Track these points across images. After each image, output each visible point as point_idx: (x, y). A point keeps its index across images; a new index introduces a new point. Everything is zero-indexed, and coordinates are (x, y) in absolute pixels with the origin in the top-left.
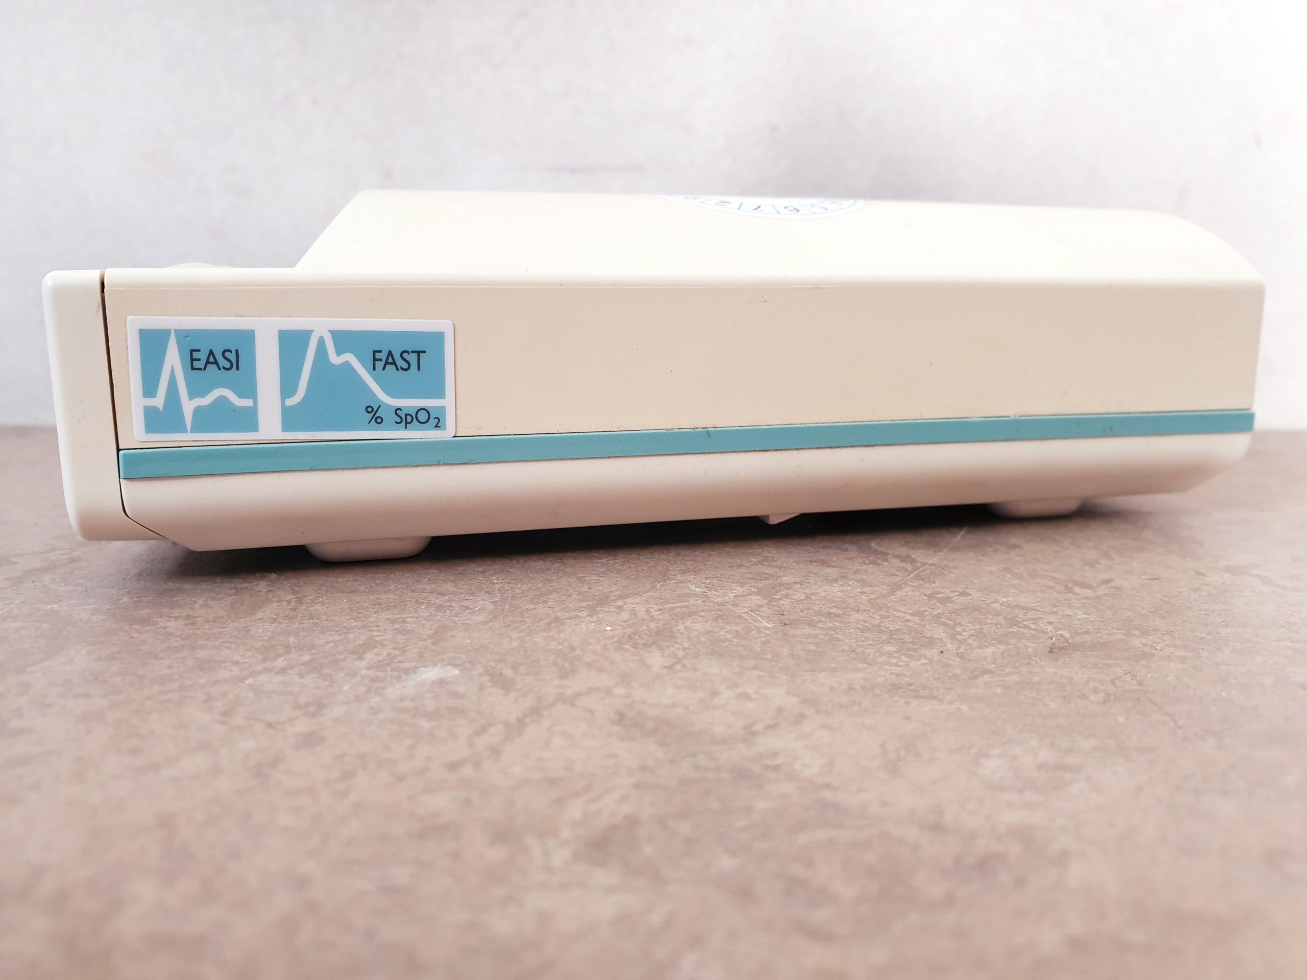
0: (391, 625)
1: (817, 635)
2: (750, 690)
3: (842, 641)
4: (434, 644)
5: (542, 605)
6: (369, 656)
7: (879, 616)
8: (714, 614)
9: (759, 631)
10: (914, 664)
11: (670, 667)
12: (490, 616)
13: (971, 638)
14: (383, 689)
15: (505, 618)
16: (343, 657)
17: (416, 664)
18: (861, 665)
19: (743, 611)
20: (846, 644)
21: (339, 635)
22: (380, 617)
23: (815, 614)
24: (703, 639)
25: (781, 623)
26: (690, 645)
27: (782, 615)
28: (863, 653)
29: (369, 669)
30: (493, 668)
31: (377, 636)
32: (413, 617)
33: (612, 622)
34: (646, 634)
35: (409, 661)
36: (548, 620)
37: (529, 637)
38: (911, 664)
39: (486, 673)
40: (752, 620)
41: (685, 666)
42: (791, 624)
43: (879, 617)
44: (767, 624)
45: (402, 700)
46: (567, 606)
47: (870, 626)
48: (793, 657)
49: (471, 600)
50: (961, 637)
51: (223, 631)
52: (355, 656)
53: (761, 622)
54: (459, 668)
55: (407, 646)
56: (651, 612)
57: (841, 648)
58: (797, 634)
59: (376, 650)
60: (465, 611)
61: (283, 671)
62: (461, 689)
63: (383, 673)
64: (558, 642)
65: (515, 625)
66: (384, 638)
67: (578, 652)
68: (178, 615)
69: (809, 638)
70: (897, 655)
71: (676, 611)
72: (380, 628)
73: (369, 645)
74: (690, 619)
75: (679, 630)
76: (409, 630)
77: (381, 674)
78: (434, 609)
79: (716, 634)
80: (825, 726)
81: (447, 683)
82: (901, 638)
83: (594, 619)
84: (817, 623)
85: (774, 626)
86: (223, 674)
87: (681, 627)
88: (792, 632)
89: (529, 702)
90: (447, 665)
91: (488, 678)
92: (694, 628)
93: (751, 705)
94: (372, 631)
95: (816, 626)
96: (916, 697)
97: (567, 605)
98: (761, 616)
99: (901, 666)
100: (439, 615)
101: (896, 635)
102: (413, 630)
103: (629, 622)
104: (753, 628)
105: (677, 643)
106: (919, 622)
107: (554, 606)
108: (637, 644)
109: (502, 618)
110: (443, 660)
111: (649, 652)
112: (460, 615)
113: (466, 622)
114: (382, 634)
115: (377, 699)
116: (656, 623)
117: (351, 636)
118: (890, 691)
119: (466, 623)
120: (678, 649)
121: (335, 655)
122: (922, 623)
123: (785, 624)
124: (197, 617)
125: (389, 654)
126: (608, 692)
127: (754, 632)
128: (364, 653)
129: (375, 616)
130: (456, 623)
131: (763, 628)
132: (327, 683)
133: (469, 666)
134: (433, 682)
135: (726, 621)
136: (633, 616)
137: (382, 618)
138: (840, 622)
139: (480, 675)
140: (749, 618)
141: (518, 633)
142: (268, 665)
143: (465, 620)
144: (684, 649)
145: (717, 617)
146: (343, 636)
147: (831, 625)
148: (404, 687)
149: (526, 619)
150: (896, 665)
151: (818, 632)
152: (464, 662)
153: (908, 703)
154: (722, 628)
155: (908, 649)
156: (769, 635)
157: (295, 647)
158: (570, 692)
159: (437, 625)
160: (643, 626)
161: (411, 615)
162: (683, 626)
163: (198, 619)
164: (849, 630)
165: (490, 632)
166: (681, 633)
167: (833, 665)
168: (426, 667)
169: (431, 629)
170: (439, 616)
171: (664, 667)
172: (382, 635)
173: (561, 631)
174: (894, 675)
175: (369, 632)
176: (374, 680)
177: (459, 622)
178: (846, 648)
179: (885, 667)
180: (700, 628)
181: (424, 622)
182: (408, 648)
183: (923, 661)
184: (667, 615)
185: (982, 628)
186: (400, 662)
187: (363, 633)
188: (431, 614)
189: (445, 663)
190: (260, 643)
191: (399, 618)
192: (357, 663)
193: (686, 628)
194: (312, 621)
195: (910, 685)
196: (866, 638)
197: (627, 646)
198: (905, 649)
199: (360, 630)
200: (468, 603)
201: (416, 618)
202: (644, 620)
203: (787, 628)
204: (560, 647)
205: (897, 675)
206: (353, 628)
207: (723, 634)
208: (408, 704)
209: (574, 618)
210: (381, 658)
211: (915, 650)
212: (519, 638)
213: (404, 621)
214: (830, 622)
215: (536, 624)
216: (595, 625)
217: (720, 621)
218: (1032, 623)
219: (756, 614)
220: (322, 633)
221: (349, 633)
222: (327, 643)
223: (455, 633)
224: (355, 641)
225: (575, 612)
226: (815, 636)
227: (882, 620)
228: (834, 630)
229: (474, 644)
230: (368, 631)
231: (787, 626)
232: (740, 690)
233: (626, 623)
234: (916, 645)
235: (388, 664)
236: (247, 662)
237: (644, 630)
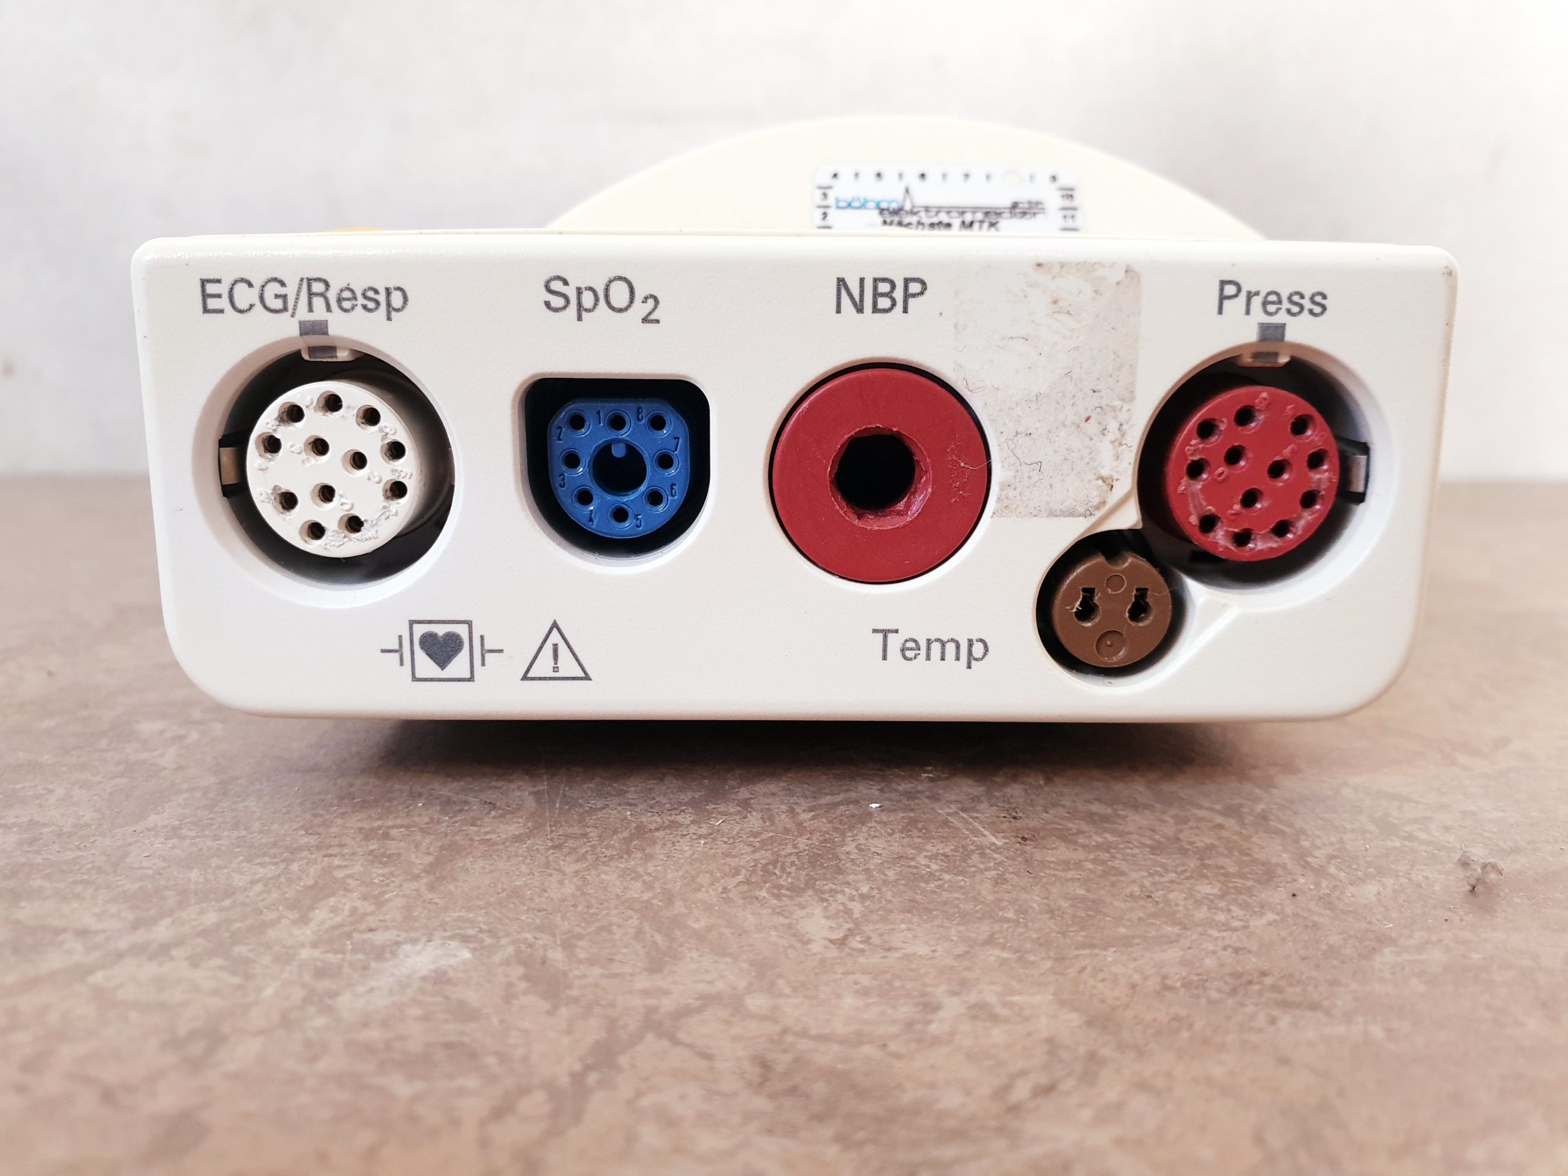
0: (364, 843)
1: (1081, 861)
2: (990, 995)
3: (1125, 874)
4: (431, 888)
5: (616, 800)
6: (320, 914)
7: (1172, 817)
8: (903, 818)
9: (983, 855)
10: (1256, 923)
11: (842, 943)
12: (530, 824)
13: (1332, 862)
14: (334, 995)
15: (554, 828)
16: (273, 915)
17: (398, 936)
18: (1170, 930)
19: (950, 811)
20: (1134, 882)
21: (275, 864)
22: (348, 825)
23: (1067, 815)
24: (891, 874)
25: (1017, 837)
26: (872, 888)
27: (1015, 818)
28: (1167, 902)
29: (315, 945)
30: (530, 946)
31: (339, 867)
32: (402, 826)
33: (733, 837)
34: (793, 863)
35: (387, 929)
36: (626, 834)
37: (593, 872)
38: (1252, 924)
39: (520, 959)
40: (967, 830)
41: (867, 940)
42: (1033, 839)
43: (1172, 821)
44: (993, 839)
45: (365, 1025)
46: (657, 802)
47: (1163, 840)
48: (1051, 912)
49: (500, 788)
50: (1315, 860)
51: (79, 857)
52: (293, 915)
53: (984, 835)
54: (472, 946)
55: (385, 892)
56: (798, 813)
57: (1128, 891)
58: (1048, 861)
59: (332, 901)
60: (489, 813)
61: (164, 950)
62: (472, 997)
63: (339, 956)
64: (644, 882)
65: (570, 843)
66: (349, 872)
67: (679, 907)
68: (13, 820)
69: (1070, 869)
70: (1222, 904)
71: (838, 813)
72: (346, 851)
73: (321, 890)
74: (865, 829)
75: (848, 853)
76: (393, 854)
77: (333, 958)
78: (438, 808)
79: (913, 863)
80: (1142, 1086)
81: (449, 982)
82: (1220, 864)
83: (704, 831)
84: (1074, 834)
85: (1006, 843)
86: (54, 961)
87: (850, 847)
88: (1038, 855)
89: (593, 1031)
90: (452, 938)
91: (520, 970)
92: (873, 849)
93: (998, 1035)
94: (331, 855)
95: (1076, 843)
96: (1286, 1005)
97: (657, 799)
98: (981, 823)
99: (1236, 930)
100: (444, 821)
101: (1209, 858)
102: (399, 855)
103: (764, 836)
104: (972, 847)
105: (848, 883)
106: (1237, 828)
107: (636, 802)
108: (779, 887)
109: (549, 829)
110: (444, 926)
111: (802, 907)
112: (479, 823)
113: (488, 837)
114: (345, 863)
115: (320, 1022)
116: (808, 839)
117: (295, 867)
118: (1234, 991)
119: (489, 840)
120: (852, 899)
121: (261, 913)
122: (1245, 832)
123: (1024, 839)
124: (45, 825)
125: (354, 910)
126: (735, 1003)
127: (975, 858)
128: (312, 908)
129: (340, 821)
130: (471, 840)
131: (989, 848)
132: (237, 980)
133: (488, 941)
134: (423, 979)
135: (925, 834)
136: (768, 823)
137: (352, 828)
138: (1113, 832)
139: (507, 963)
140: (961, 825)
141: (578, 860)
142: (141, 936)
143: (487, 833)
144: (863, 897)
145: (908, 824)
146: (282, 866)
147: (1100, 840)
148: (372, 990)
149: (589, 830)
150: (1226, 927)
151: (1080, 855)
152: (481, 931)
153: (1273, 1021)
154: (920, 849)
155: (1239, 891)
156: (1001, 863)
157: (196, 894)
158: (667, 1005)
159: (439, 844)
160: (786, 844)
161: (399, 822)
162: (854, 845)
163: (46, 830)
164: (1131, 849)
165: (528, 861)
166: (852, 860)
167: (1123, 930)
168: (414, 941)
169: (429, 854)
170: (445, 824)
171: (831, 941)
172: (346, 866)
173: (648, 858)
174: (1230, 950)
175: (326, 859)
176: (321, 972)
177: (477, 838)
178: (1136, 889)
179: (1210, 932)
180: (884, 849)
181: (419, 837)
182: (387, 896)
183: (1270, 916)
184: (824, 820)
185: (1341, 841)
186: (371, 930)
187: (315, 862)
188: (432, 819)
189: (447, 934)
190: (137, 885)
191: (379, 828)
192: (296, 931)
193: (858, 847)
194: (235, 833)
195: (1264, 974)
196: (1162, 865)
197: (763, 893)
198: (1233, 891)
199: (311, 854)
200: (494, 796)
201: (407, 827)
202: (787, 831)
203: (1028, 848)
204: (647, 896)
205: (1237, 950)
206: (301, 849)
207: (923, 863)
208: (373, 1034)
209: (669, 827)
210: (339, 919)
211: (1249, 891)
212: (577, 872)
213: (386, 836)
214: (1096, 833)
215: (606, 843)
216: (705, 844)
217: (915, 833)
218: (1419, 829)
219: (972, 818)
220: (248, 860)
221: (293, 860)
222: (253, 883)
223: (468, 861)
224: (300, 879)
225: (670, 815)
226: (1078, 865)
227: (1179, 827)
228: (1108, 851)
229: (499, 888)
230: (325, 856)
231: (1028, 842)
232: (973, 997)
233: (758, 839)
234: (1247, 879)
235: (349, 936)
236: (103, 931)
237: (790, 854)
